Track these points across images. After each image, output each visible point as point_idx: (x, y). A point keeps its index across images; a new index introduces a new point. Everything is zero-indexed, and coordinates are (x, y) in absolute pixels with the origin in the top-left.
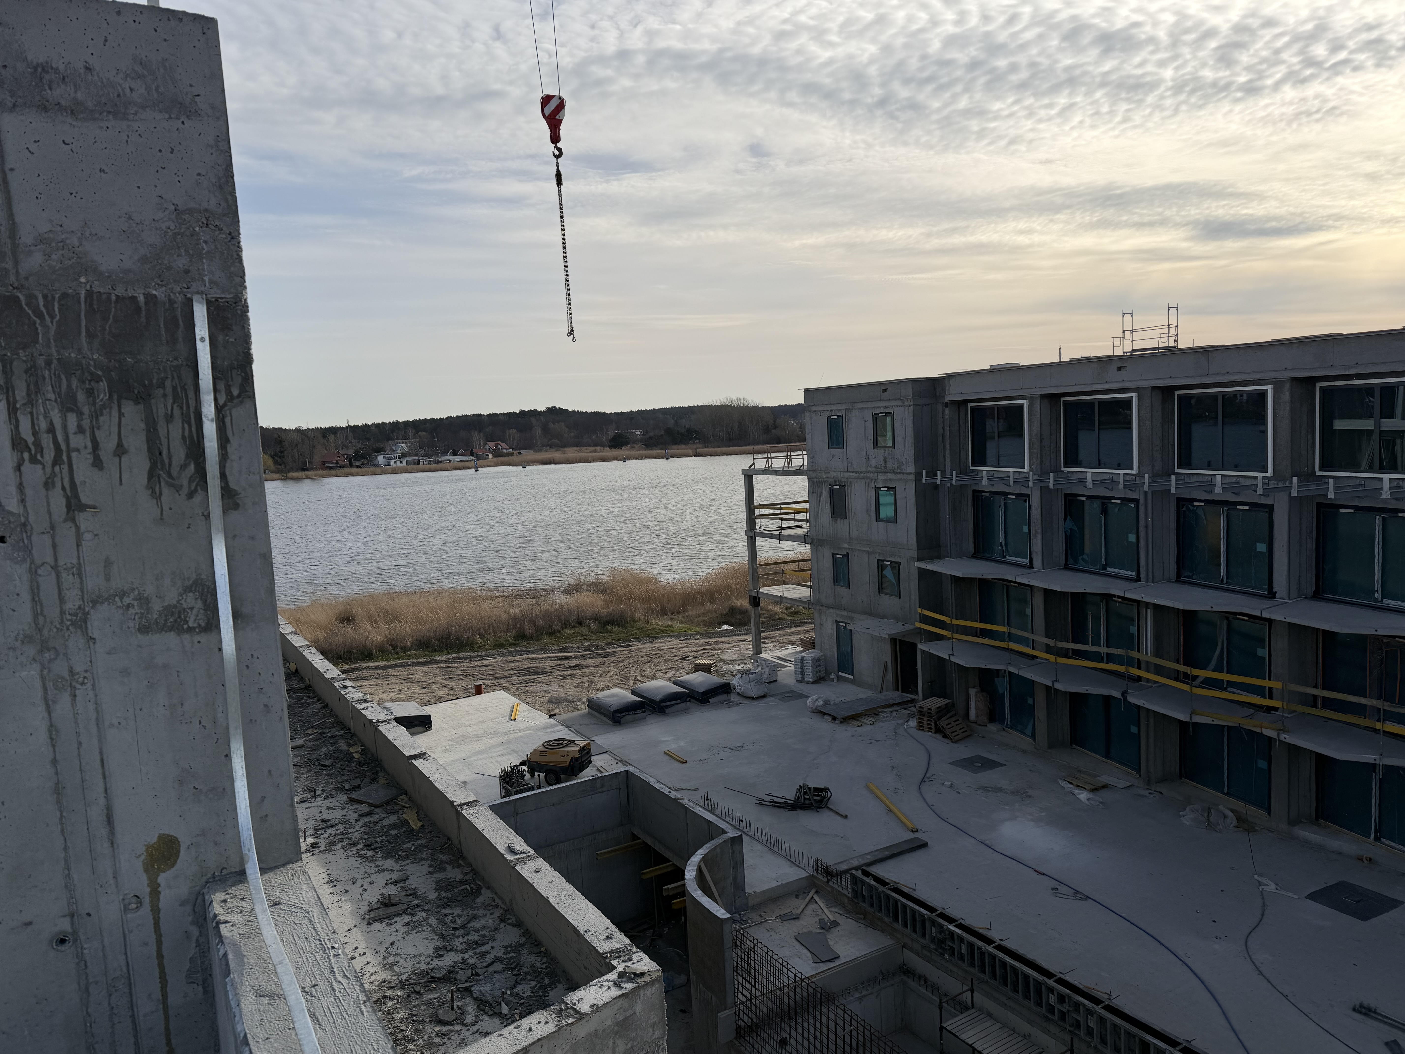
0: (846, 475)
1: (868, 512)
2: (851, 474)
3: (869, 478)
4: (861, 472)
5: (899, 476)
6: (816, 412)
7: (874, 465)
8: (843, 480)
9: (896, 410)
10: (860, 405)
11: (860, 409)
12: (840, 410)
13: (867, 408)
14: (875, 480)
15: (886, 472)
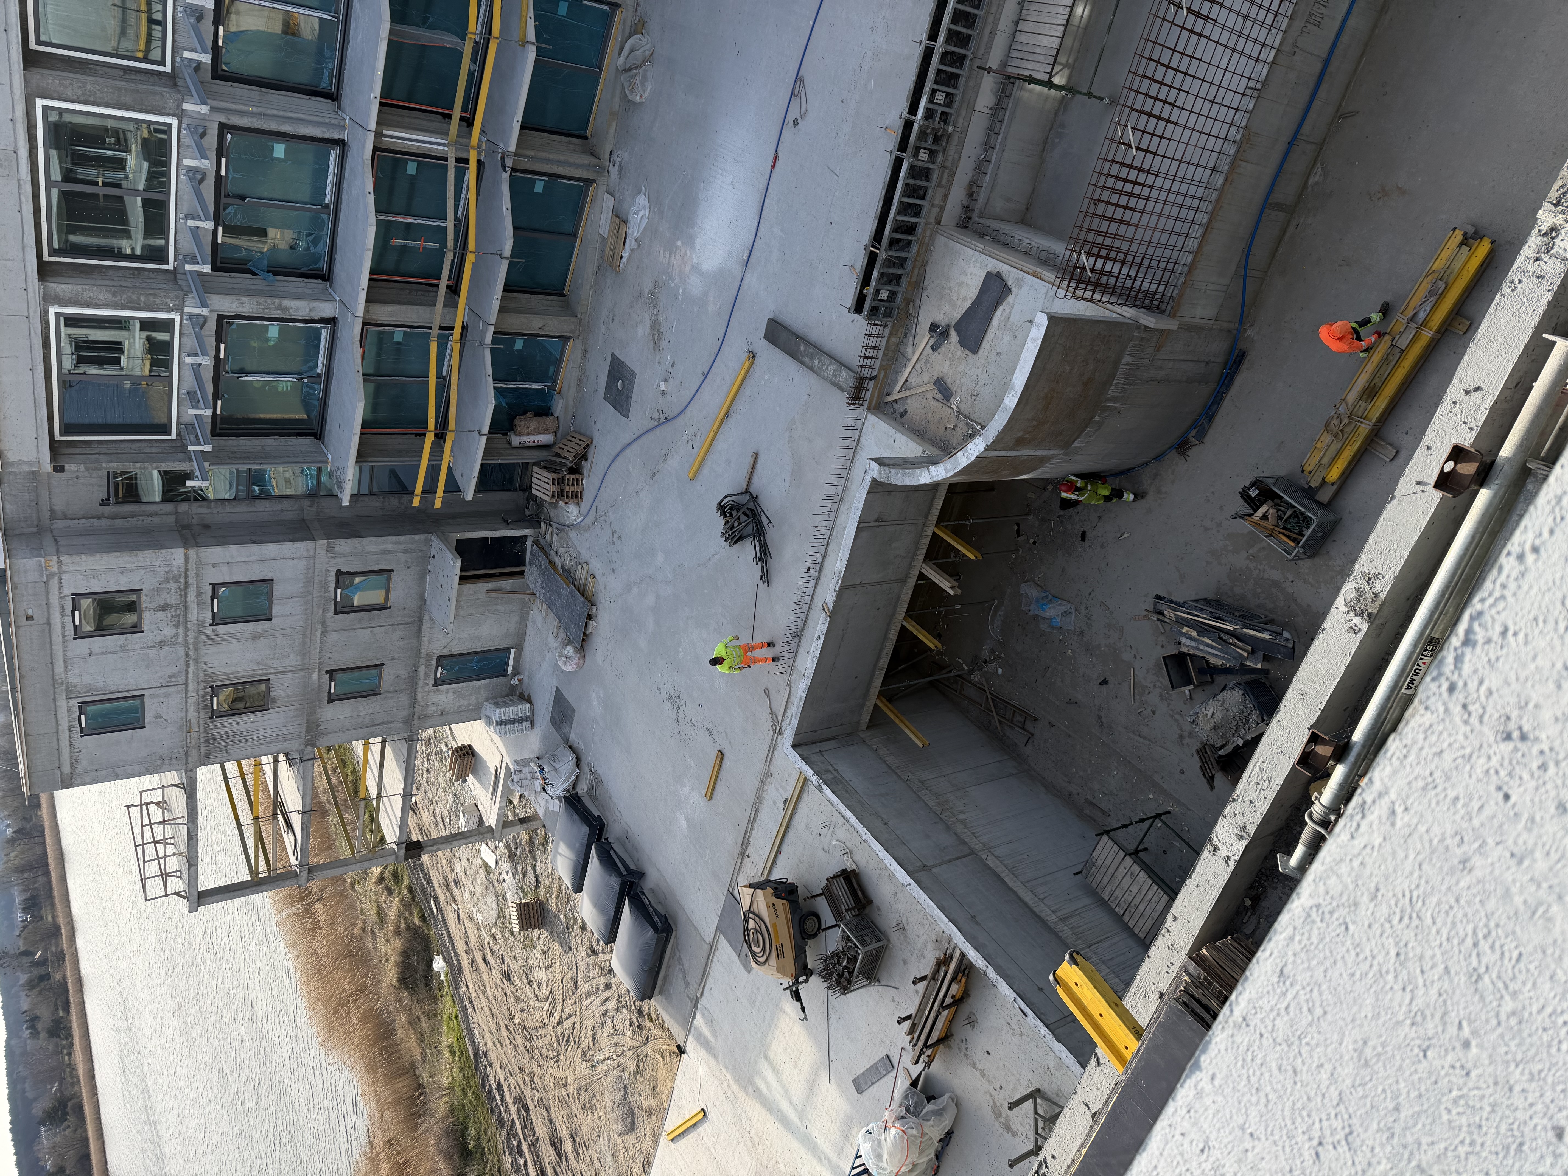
0: (192, 686)
1: (257, 637)
2: (191, 675)
3: (196, 638)
4: (187, 655)
5: (192, 580)
6: (74, 762)
7: (174, 631)
8: (201, 692)
9: (68, 591)
10: (59, 668)
11: (66, 667)
12: (69, 710)
13: (65, 651)
14: (200, 626)
15: (186, 607)
